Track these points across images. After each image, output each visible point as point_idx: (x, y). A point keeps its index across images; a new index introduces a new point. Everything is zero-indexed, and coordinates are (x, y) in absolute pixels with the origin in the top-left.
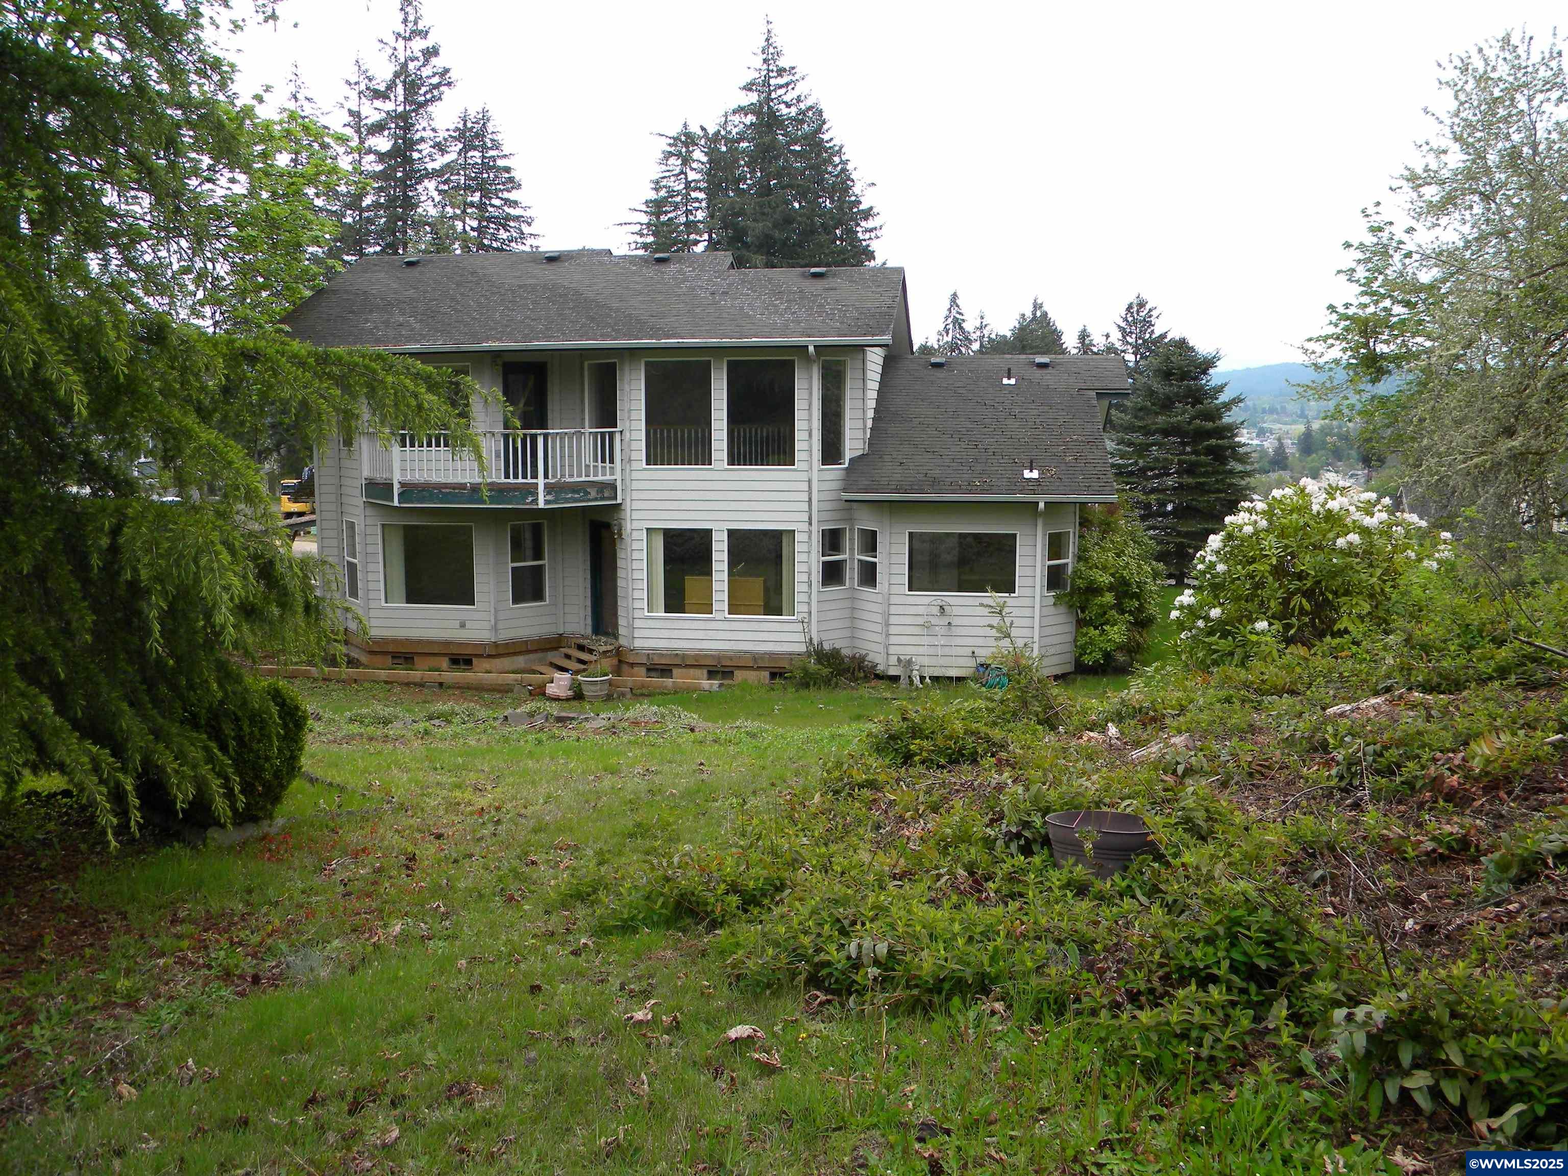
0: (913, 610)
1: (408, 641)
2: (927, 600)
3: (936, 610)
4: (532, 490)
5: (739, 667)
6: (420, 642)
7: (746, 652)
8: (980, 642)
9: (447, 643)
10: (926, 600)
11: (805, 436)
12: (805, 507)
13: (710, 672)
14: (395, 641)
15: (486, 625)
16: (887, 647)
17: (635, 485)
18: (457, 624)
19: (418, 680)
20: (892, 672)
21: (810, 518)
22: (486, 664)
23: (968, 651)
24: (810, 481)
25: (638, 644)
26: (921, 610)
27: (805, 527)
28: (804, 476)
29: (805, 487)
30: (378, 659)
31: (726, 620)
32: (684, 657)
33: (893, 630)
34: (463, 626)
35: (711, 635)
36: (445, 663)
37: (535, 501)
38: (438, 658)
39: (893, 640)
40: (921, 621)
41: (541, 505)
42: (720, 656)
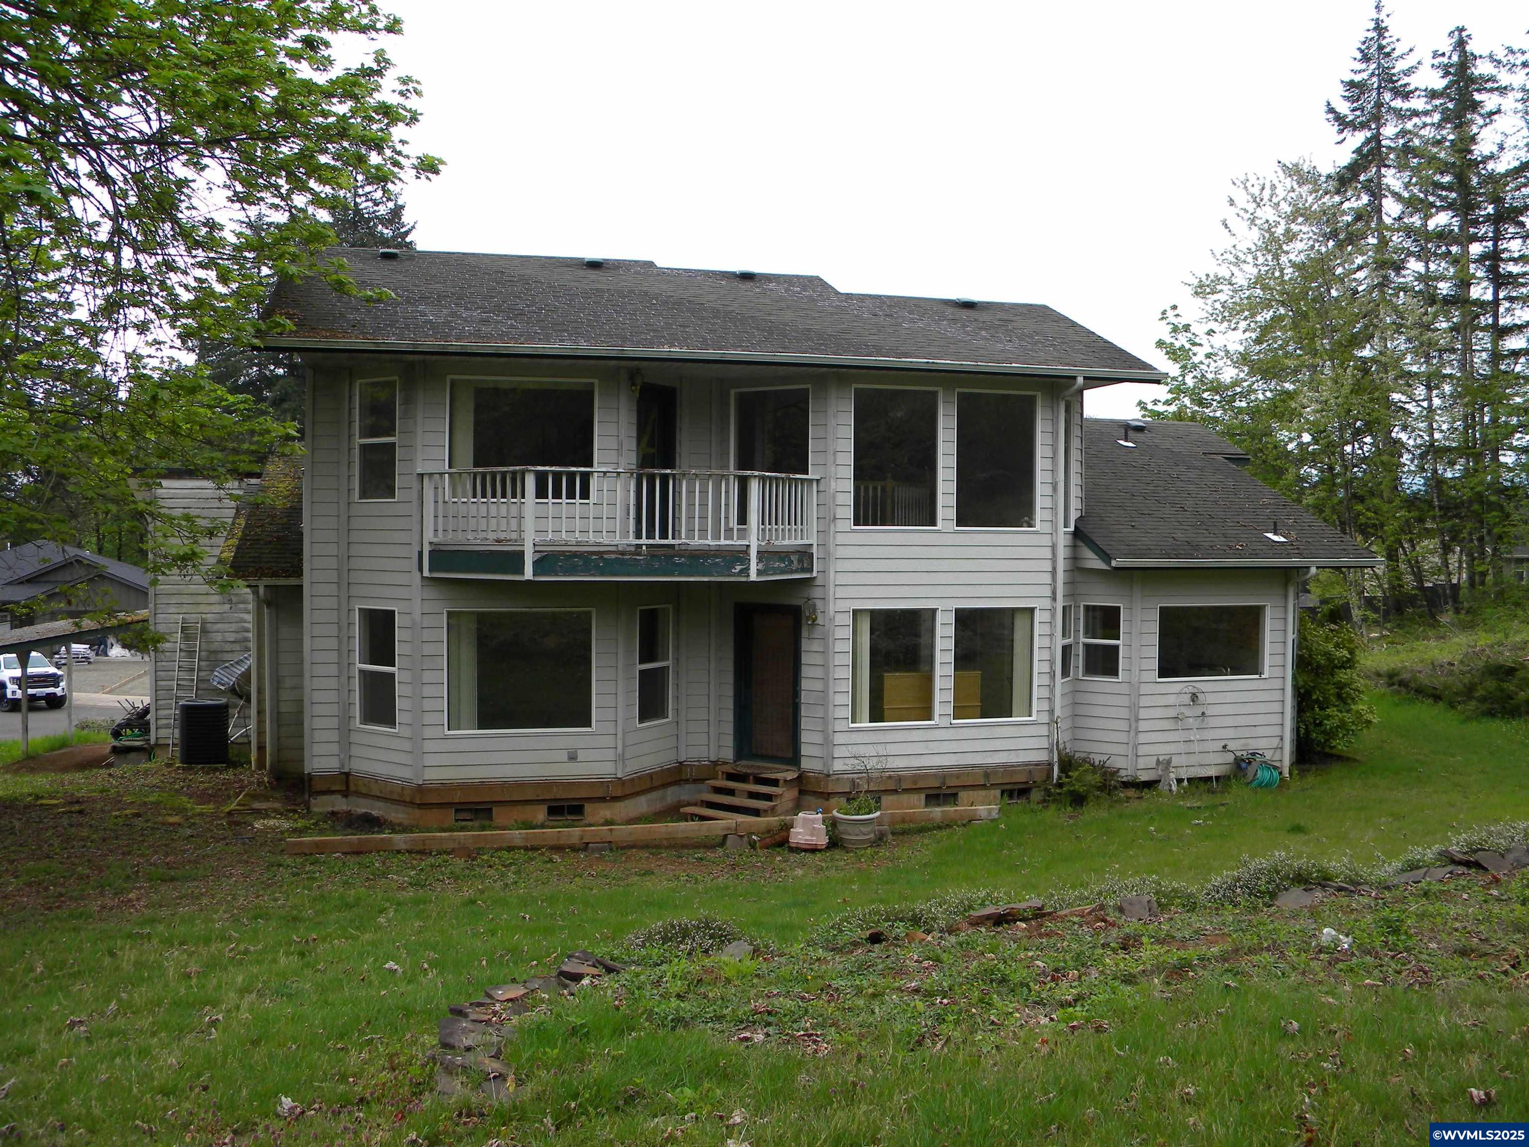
0: (1163, 701)
1: (483, 786)
2: (1179, 685)
3: (1187, 699)
4: (741, 555)
5: (964, 787)
6: (504, 785)
7: (974, 766)
8: (1230, 733)
9: (548, 785)
10: (1177, 688)
11: (1048, 490)
12: (1047, 578)
13: (928, 797)
14: (464, 787)
15: (610, 755)
16: (1136, 747)
17: (841, 552)
18: (564, 756)
19: (575, 840)
20: (1144, 777)
21: (1054, 593)
22: (604, 812)
23: (1219, 745)
24: (1054, 547)
25: (838, 766)
26: (1172, 700)
27: (1047, 603)
28: (1046, 540)
29: (1048, 553)
30: (433, 817)
31: (952, 726)
32: (900, 779)
33: (1143, 726)
34: (573, 758)
35: (934, 747)
36: (540, 814)
37: (746, 571)
38: (529, 808)
39: (1142, 738)
40: (1172, 713)
41: (753, 577)
42: (943, 774)
